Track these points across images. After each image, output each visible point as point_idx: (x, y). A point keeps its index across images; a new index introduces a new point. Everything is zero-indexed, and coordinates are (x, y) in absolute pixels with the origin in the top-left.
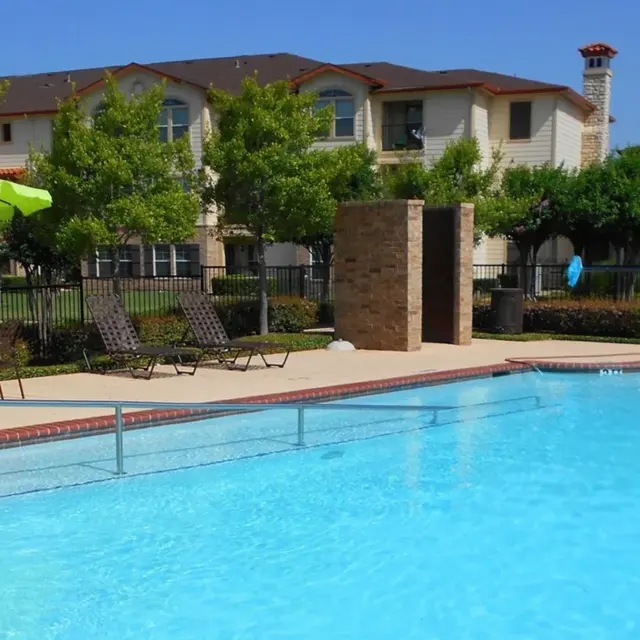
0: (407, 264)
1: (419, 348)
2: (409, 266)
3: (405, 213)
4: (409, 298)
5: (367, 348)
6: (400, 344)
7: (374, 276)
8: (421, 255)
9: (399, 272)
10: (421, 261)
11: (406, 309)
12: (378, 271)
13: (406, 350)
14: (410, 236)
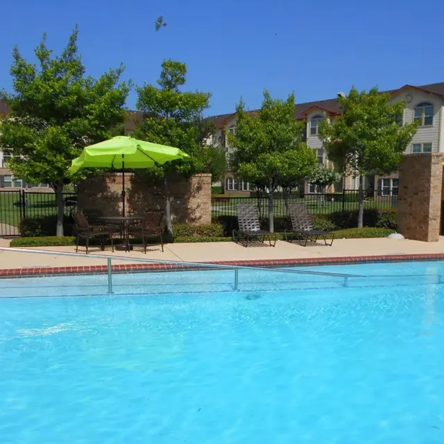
0: (429, 190)
1: (437, 240)
2: (431, 192)
3: (430, 161)
4: (430, 210)
5: (410, 239)
6: (424, 237)
7: (415, 196)
8: (441, 185)
9: (426, 195)
10: (441, 188)
11: (427, 216)
12: (416, 194)
13: (427, 241)
14: (432, 174)
